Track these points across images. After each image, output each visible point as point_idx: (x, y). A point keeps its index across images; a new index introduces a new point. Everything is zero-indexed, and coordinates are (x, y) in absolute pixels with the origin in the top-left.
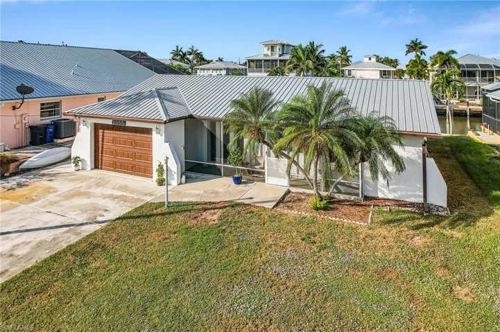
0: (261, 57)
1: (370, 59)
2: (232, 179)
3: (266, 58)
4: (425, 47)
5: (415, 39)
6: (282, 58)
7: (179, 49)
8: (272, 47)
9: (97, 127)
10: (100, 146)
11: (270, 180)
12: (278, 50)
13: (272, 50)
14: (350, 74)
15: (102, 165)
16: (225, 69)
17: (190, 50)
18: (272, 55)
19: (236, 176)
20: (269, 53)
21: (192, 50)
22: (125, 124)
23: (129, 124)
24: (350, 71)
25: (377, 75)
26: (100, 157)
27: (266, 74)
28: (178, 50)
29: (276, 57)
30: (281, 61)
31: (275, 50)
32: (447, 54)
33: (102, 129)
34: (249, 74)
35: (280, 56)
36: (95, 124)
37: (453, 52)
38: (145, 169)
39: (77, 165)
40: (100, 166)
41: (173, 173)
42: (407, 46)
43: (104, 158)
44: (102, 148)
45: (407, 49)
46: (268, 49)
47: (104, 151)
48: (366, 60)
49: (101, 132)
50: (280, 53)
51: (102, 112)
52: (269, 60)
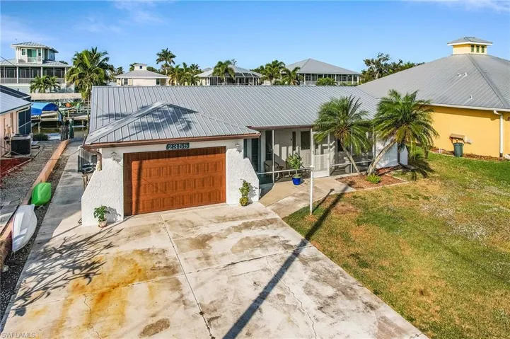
1: (141, 67)
2: (292, 182)
3: (21, 65)
5: (165, 49)
6: (46, 65)
8: (30, 51)
11: (315, 175)
12: (39, 55)
13: (30, 55)
14: (126, 83)
15: (137, 208)
18: (30, 60)
19: (297, 177)
20: (25, 58)
22: (189, 146)
23: (193, 146)
24: (126, 80)
25: (154, 83)
26: (134, 199)
30: (44, 68)
31: (33, 55)
32: (226, 64)
33: (138, 160)
35: (44, 62)
36: (125, 155)
37: (229, 62)
38: (210, 196)
39: (102, 219)
40: (134, 211)
41: (254, 189)
42: (158, 54)
43: (141, 198)
44: (139, 185)
45: (158, 57)
46: (23, 54)
47: (142, 189)
48: (137, 68)
49: (135, 165)
50: (42, 58)
51: (149, 135)
52: (27, 68)
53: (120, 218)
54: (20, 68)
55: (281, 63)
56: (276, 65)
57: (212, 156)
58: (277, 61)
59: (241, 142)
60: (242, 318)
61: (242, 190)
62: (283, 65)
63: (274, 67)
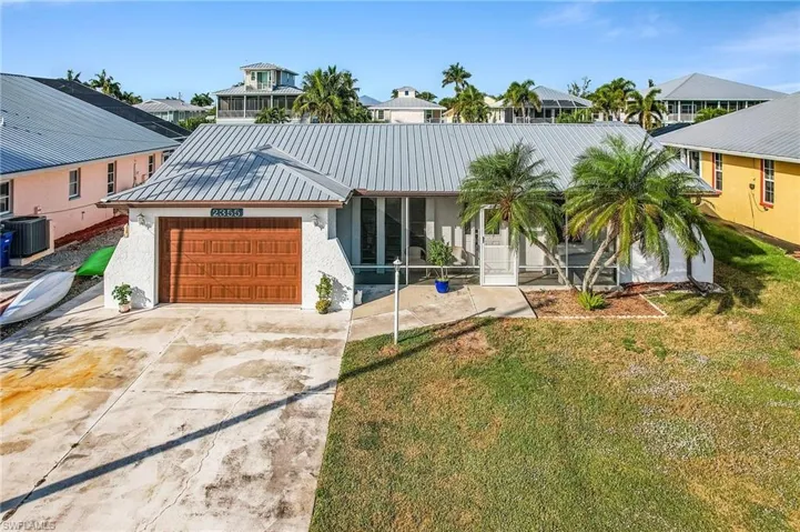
0: (242, 91)
1: (407, 93)
2: (434, 287)
3: (249, 93)
4: (468, 76)
5: (455, 64)
6: (277, 92)
7: (74, 76)
8: (260, 75)
9: (164, 225)
10: (173, 258)
11: (487, 280)
12: (270, 79)
13: (260, 79)
14: (381, 117)
15: (176, 295)
16: (171, 112)
17: (98, 79)
18: (259, 87)
19: (442, 279)
20: (254, 84)
21: (102, 79)
22: (242, 214)
23: (248, 213)
24: (381, 112)
25: (419, 118)
26: (172, 281)
27: (252, 120)
28: (70, 77)
29: (269, 90)
30: (275, 97)
31: (264, 79)
32: (524, 86)
33: (177, 227)
34: (219, 121)
35: (274, 89)
36: (160, 219)
37: (530, 83)
38: (278, 290)
39: (124, 302)
40: (171, 298)
41: (345, 289)
42: (444, 73)
43: (182, 281)
44: (179, 262)
45: (444, 78)
46: (253, 78)
47: (183, 269)
48: (401, 94)
49: (174, 233)
50: (273, 84)
51: (191, 194)
52: (255, 97)
53: (150, 305)
54: (248, 97)
55: (628, 82)
56: (620, 86)
57: (282, 231)
58: (621, 80)
59: (325, 214)
60: (108, 465)
61: (319, 288)
62: (631, 87)
63: (615, 89)
